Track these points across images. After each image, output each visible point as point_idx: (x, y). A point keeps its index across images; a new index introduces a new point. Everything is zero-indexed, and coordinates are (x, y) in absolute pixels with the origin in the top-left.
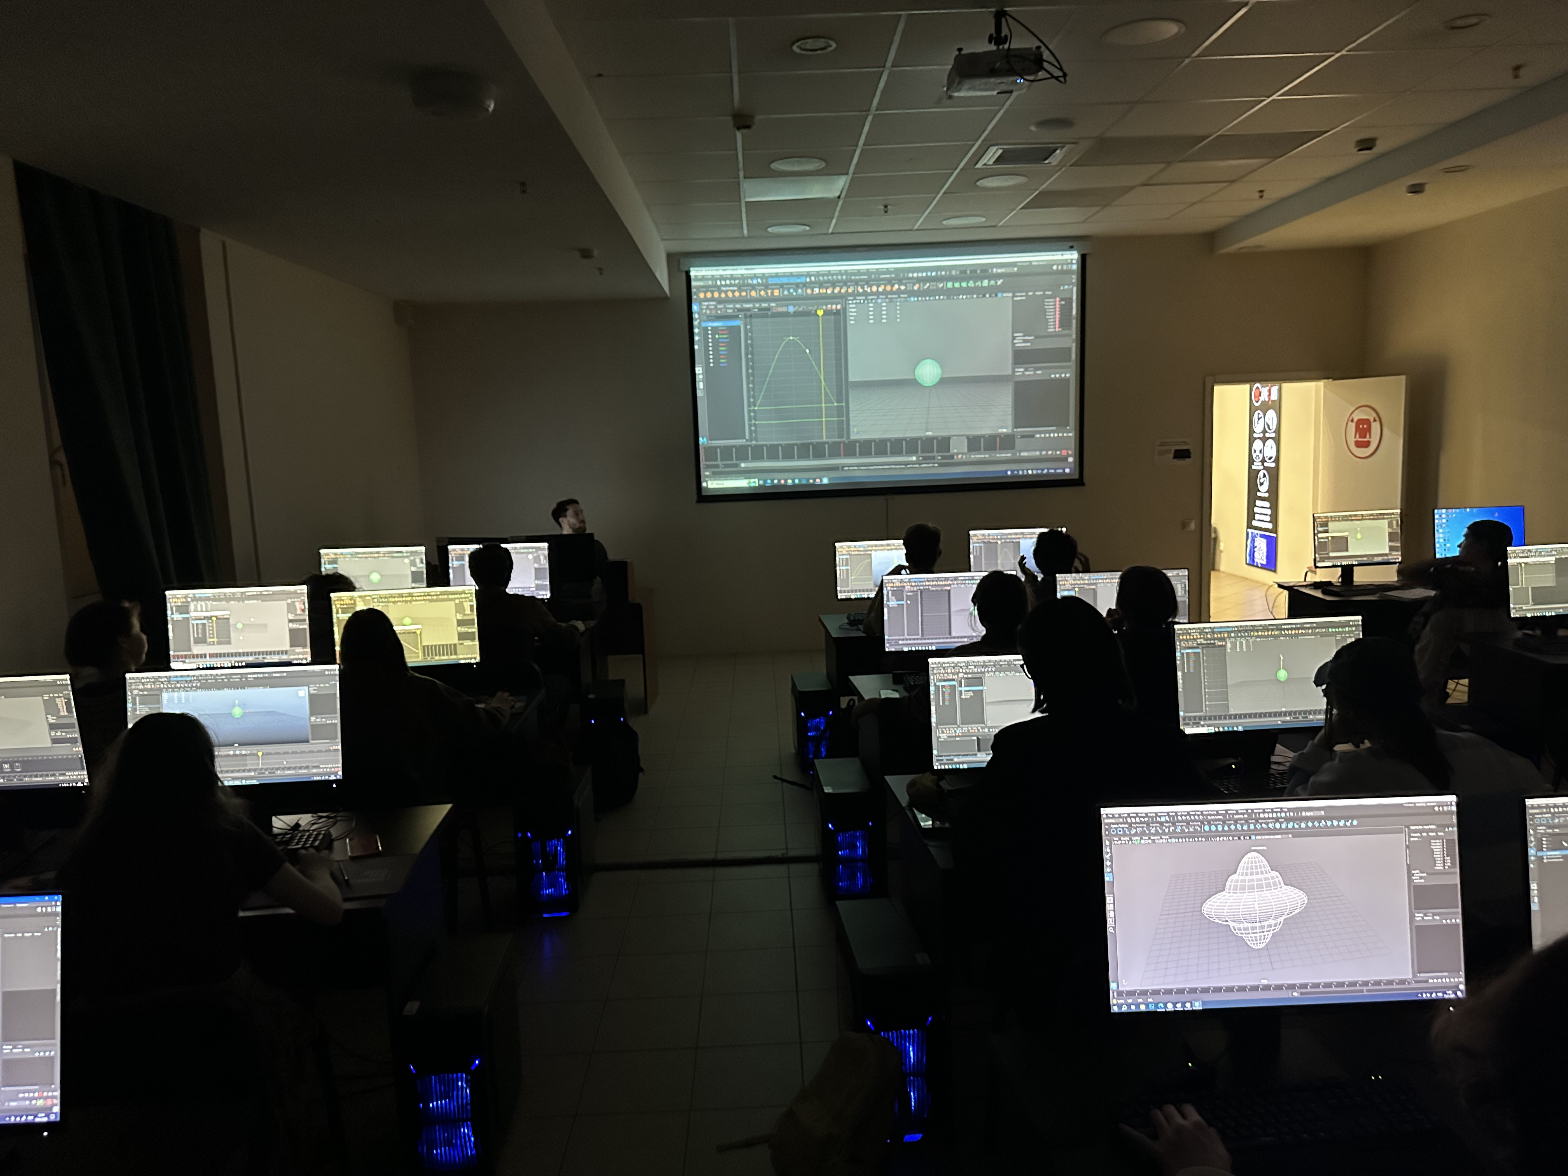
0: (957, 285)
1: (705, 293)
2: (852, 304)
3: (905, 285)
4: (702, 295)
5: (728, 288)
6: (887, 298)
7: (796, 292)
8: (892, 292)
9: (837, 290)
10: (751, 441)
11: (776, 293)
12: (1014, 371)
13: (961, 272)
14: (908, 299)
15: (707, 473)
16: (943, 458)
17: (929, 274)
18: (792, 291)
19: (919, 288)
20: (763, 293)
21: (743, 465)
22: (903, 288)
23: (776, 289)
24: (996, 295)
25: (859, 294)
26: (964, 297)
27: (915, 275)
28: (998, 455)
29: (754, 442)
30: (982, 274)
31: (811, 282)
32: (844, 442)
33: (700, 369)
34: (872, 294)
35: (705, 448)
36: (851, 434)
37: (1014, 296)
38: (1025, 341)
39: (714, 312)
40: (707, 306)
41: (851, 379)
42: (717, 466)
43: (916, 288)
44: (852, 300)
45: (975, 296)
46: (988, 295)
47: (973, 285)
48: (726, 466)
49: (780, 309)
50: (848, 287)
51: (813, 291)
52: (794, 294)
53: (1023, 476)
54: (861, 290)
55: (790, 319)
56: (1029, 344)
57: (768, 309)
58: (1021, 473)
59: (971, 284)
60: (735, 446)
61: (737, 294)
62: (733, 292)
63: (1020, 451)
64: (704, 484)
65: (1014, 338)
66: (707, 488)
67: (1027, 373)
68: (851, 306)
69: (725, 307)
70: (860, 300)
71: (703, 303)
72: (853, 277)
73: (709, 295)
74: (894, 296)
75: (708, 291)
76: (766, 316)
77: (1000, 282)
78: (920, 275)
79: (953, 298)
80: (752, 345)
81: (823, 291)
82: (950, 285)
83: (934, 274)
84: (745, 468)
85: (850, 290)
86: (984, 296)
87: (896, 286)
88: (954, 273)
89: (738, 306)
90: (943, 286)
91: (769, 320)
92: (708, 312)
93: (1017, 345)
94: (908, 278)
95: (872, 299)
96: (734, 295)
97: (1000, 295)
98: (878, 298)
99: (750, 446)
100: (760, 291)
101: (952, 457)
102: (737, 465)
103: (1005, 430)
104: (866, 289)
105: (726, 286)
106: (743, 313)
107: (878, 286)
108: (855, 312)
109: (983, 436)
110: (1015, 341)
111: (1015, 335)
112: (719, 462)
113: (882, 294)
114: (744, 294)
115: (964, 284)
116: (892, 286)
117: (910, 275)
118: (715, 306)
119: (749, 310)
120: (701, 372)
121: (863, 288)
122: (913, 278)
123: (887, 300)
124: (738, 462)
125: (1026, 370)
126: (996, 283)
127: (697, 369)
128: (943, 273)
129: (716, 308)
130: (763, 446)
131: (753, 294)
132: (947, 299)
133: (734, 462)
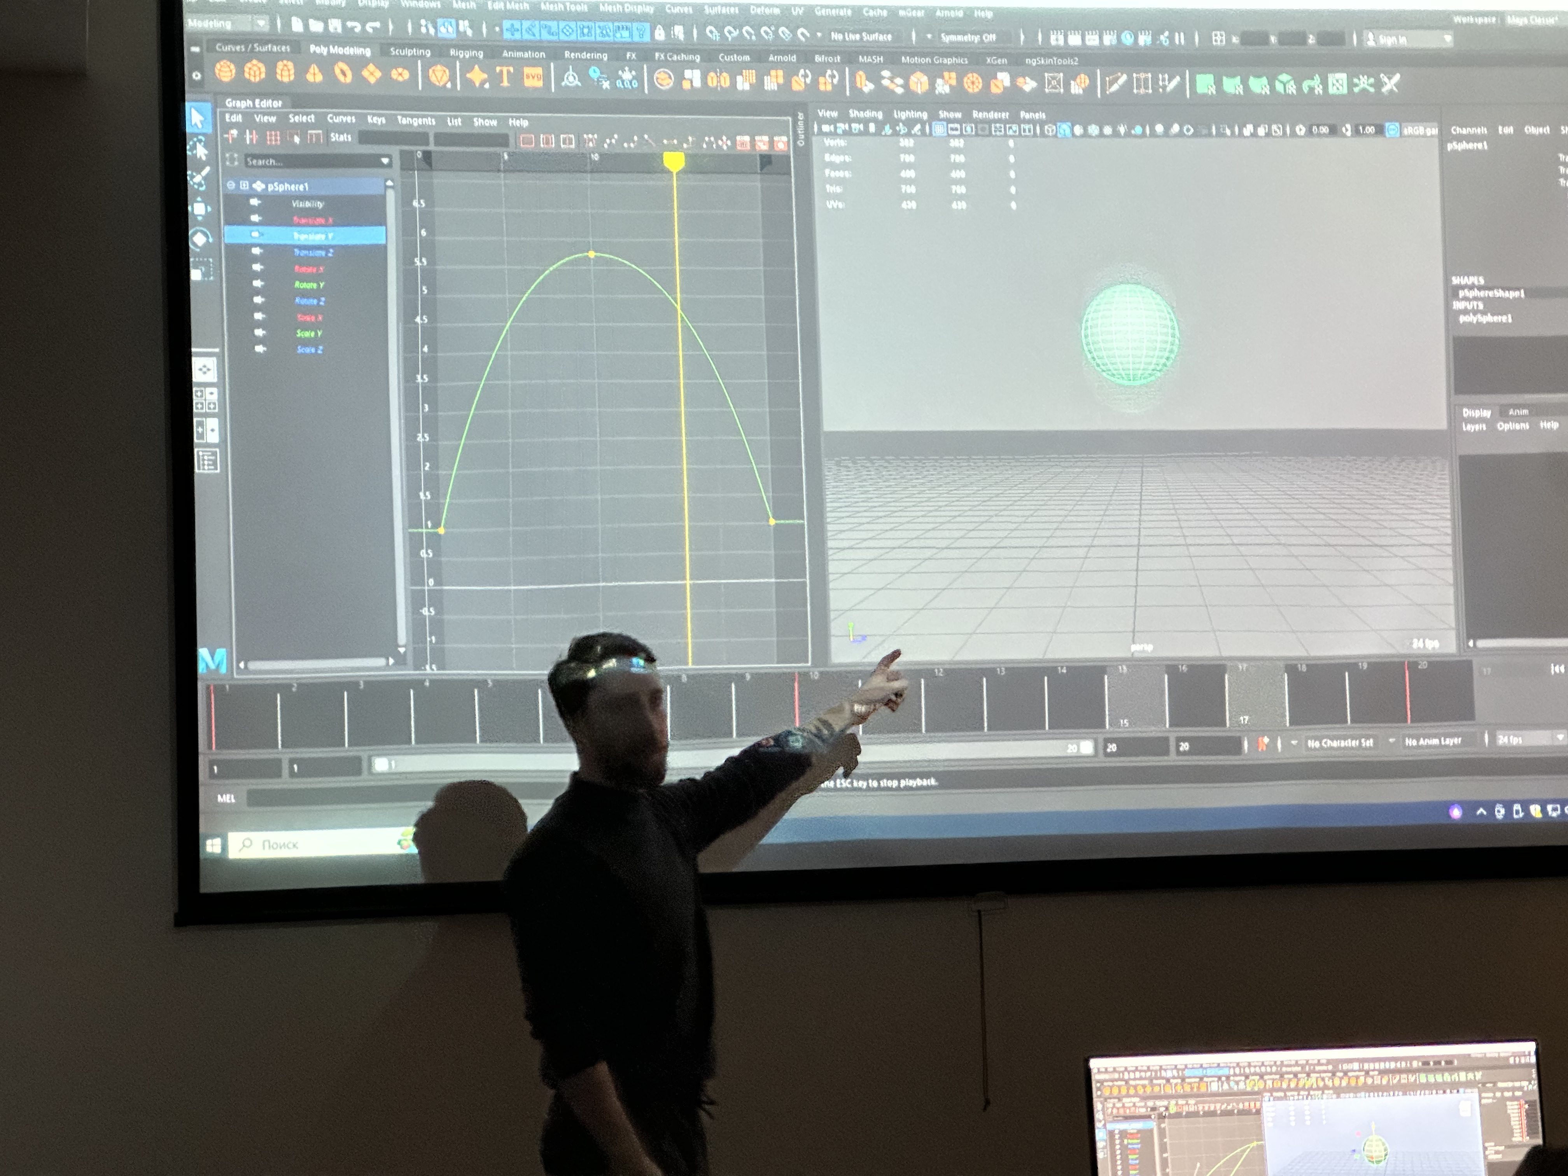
0: (1232, 85)
1: (240, 61)
2: (833, 135)
3: (1037, 74)
4: (225, 72)
5: (335, 50)
6: (967, 118)
7: (613, 77)
8: (986, 101)
9: (771, 83)
10: (419, 664)
11: (533, 78)
12: (1454, 417)
13: (1248, 39)
14: (1049, 129)
15: (226, 799)
16: (1200, 746)
17: (1127, 39)
18: (594, 73)
19: (1090, 90)
20: (477, 76)
21: (381, 764)
22: (1028, 85)
23: (533, 62)
24: (1380, 130)
25: (862, 101)
26: (1261, 131)
27: (1075, 40)
28: (1411, 742)
29: (430, 670)
30: (1325, 50)
31: (672, 47)
32: (804, 676)
33: (212, 363)
34: (910, 101)
35: (219, 689)
36: (835, 644)
37: (1444, 138)
38: (1493, 306)
39: (274, 140)
40: (248, 115)
41: (830, 423)
42: (272, 769)
43: (1076, 88)
44: (832, 121)
45: (1301, 130)
46: (1348, 129)
47: (1292, 89)
48: (309, 768)
49: (547, 142)
50: (819, 71)
51: (680, 78)
52: (606, 85)
53: (1509, 826)
54: (868, 87)
55: (587, 180)
56: (1507, 319)
57: (500, 139)
58: (1500, 813)
59: (1286, 84)
60: (351, 685)
61: (372, 74)
62: (357, 64)
63: (1494, 728)
64: (211, 846)
65: (1452, 292)
66: (220, 861)
67: (1504, 427)
68: (829, 142)
69: (321, 122)
70: (866, 122)
71: (230, 103)
72: (836, 36)
73: (255, 71)
74: (993, 115)
75: (251, 55)
76: (492, 165)
77: (1391, 83)
78: (1092, 40)
79: (1220, 135)
80: (430, 276)
81: (719, 80)
82: (1205, 83)
83: (1144, 39)
84: (388, 775)
85: (826, 84)
86: (1334, 131)
87: (1004, 79)
88: (1219, 39)
89: (376, 120)
90: (1181, 87)
91: (502, 180)
92: (249, 137)
93: (1463, 319)
94: (1050, 52)
95: (910, 123)
96: (358, 77)
97: (1392, 129)
98: (934, 117)
99: (417, 684)
100: (468, 66)
101: (1233, 745)
102: (354, 766)
103: (1432, 645)
104: (886, 82)
105: (326, 38)
106: (395, 150)
107: (934, 73)
108: (843, 166)
109: (1351, 665)
110: (1458, 305)
111: (1456, 281)
112: (282, 753)
113: (947, 103)
114: (400, 75)
115: (1259, 85)
116: (989, 77)
117: (1056, 39)
118: (283, 117)
119: (419, 137)
120: (212, 377)
121: (875, 78)
122: (1066, 52)
123: (969, 128)
124: (362, 752)
125: (1503, 414)
126: (1379, 85)
127: (197, 363)
128: (1180, 39)
129: (283, 124)
130: (469, 685)
131: (439, 75)
132: (1195, 135)
133: (346, 750)
